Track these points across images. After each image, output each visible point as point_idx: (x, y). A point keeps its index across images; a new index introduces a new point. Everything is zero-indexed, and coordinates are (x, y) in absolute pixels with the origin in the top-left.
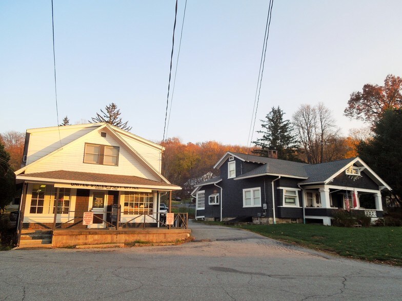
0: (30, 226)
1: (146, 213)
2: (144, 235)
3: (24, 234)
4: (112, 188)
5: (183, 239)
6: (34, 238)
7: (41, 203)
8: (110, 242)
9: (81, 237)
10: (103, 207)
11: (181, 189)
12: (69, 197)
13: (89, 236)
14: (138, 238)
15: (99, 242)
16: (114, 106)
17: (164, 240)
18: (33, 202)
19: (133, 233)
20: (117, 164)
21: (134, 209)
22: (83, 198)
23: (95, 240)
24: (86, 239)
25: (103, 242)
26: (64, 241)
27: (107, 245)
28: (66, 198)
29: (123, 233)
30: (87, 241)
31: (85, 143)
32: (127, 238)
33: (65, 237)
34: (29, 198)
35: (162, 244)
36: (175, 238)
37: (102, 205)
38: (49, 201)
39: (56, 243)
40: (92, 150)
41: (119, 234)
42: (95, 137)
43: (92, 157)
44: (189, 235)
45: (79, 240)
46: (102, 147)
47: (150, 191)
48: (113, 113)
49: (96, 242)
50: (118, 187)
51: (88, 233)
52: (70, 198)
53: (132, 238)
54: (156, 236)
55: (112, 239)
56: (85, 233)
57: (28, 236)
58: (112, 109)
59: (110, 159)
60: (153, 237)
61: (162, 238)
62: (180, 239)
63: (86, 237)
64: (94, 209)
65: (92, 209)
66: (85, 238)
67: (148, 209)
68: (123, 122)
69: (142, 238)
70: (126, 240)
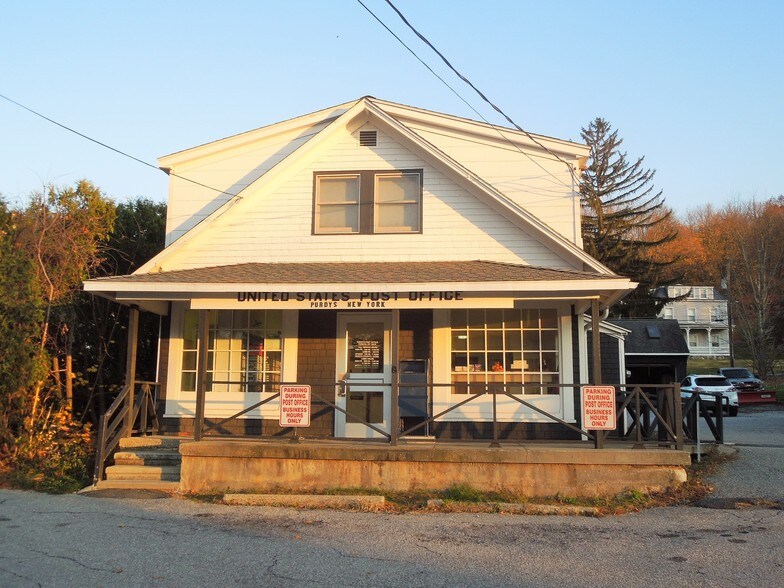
0: (181, 428)
1: (533, 388)
2: (484, 467)
3: (126, 449)
4: (365, 301)
5: (656, 489)
6: (149, 462)
7: (208, 361)
8: (357, 485)
9: (263, 465)
10: (380, 369)
11: (634, 285)
12: (278, 341)
13: (290, 465)
14: (462, 478)
15: (321, 486)
16: (601, 125)
17: (567, 491)
18: (188, 360)
19: (438, 458)
20: (418, 228)
21: (486, 376)
22: (318, 344)
23: (307, 478)
24: (280, 473)
25: (335, 484)
26: (214, 477)
27: (325, 497)
28: (271, 345)
29: (402, 456)
30: (281, 480)
31: (315, 173)
32: (420, 476)
33: (216, 463)
34: (176, 347)
35: (541, 507)
36: (618, 484)
37: (377, 363)
38: (228, 355)
39: (192, 482)
40: (340, 195)
41: (388, 459)
42: (342, 151)
43: (341, 215)
44: (682, 476)
45: (258, 473)
46: (367, 178)
47: (508, 304)
48: (601, 143)
49: (312, 484)
50: (386, 296)
51: (281, 455)
52: (282, 346)
53: (439, 477)
54: (533, 475)
55: (365, 478)
56: (272, 453)
57: (133, 455)
58: (598, 132)
59: (399, 213)
60: (522, 475)
61: (557, 481)
62: (643, 490)
63: (279, 465)
64: (352, 375)
65: (346, 377)
66: (275, 468)
67: (541, 373)
68: (631, 161)
69: (476, 478)
70: (414, 484)
